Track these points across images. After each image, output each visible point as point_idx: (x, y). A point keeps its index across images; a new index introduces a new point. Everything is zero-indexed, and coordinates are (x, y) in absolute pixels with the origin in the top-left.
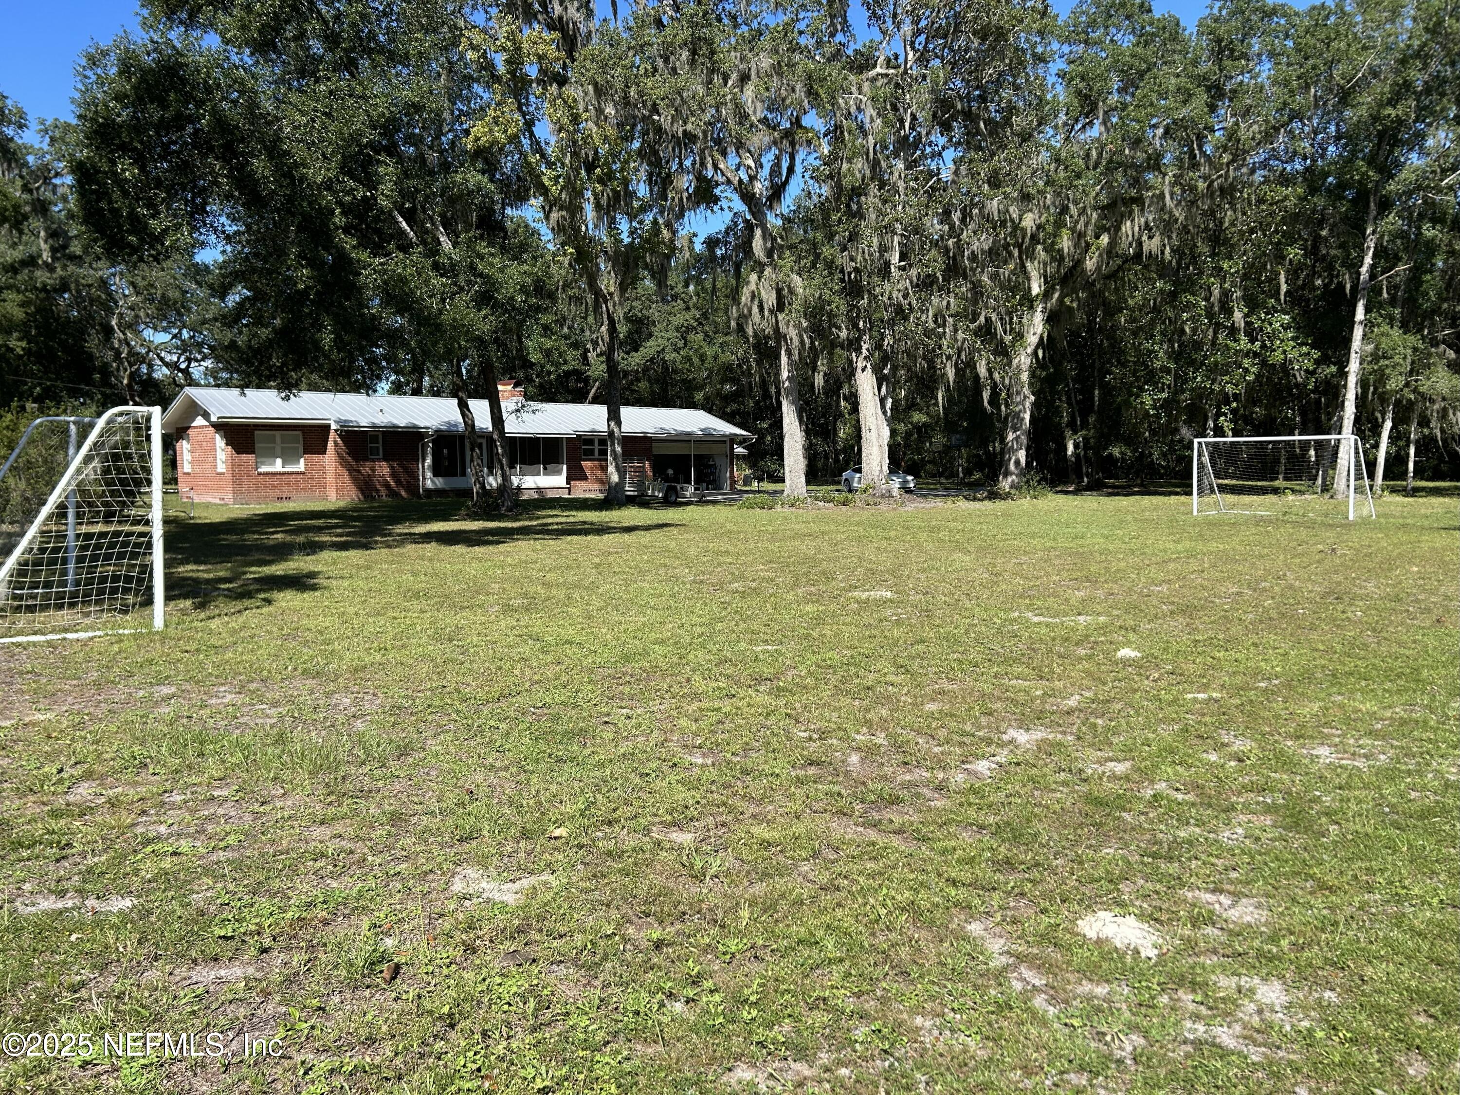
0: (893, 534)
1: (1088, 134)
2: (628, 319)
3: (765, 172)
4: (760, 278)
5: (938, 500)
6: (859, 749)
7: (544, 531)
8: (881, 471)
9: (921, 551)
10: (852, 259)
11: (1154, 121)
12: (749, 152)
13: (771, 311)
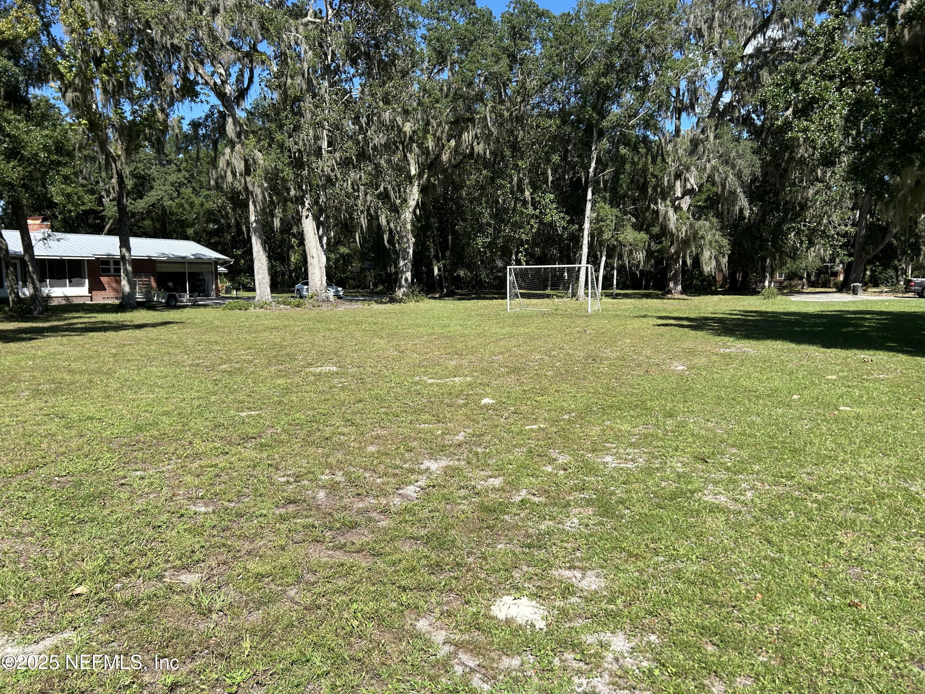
0: (332, 326)
1: (441, 76)
2: (133, 175)
3: (233, 79)
4: (232, 151)
5: (359, 303)
6: (324, 487)
7: (71, 329)
8: (322, 284)
9: (353, 338)
10: (296, 143)
11: (479, 72)
12: (221, 64)
13: (241, 175)
